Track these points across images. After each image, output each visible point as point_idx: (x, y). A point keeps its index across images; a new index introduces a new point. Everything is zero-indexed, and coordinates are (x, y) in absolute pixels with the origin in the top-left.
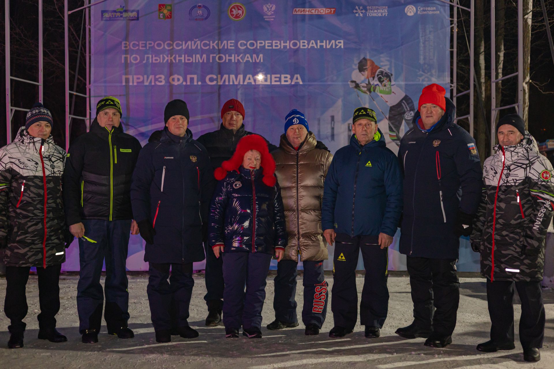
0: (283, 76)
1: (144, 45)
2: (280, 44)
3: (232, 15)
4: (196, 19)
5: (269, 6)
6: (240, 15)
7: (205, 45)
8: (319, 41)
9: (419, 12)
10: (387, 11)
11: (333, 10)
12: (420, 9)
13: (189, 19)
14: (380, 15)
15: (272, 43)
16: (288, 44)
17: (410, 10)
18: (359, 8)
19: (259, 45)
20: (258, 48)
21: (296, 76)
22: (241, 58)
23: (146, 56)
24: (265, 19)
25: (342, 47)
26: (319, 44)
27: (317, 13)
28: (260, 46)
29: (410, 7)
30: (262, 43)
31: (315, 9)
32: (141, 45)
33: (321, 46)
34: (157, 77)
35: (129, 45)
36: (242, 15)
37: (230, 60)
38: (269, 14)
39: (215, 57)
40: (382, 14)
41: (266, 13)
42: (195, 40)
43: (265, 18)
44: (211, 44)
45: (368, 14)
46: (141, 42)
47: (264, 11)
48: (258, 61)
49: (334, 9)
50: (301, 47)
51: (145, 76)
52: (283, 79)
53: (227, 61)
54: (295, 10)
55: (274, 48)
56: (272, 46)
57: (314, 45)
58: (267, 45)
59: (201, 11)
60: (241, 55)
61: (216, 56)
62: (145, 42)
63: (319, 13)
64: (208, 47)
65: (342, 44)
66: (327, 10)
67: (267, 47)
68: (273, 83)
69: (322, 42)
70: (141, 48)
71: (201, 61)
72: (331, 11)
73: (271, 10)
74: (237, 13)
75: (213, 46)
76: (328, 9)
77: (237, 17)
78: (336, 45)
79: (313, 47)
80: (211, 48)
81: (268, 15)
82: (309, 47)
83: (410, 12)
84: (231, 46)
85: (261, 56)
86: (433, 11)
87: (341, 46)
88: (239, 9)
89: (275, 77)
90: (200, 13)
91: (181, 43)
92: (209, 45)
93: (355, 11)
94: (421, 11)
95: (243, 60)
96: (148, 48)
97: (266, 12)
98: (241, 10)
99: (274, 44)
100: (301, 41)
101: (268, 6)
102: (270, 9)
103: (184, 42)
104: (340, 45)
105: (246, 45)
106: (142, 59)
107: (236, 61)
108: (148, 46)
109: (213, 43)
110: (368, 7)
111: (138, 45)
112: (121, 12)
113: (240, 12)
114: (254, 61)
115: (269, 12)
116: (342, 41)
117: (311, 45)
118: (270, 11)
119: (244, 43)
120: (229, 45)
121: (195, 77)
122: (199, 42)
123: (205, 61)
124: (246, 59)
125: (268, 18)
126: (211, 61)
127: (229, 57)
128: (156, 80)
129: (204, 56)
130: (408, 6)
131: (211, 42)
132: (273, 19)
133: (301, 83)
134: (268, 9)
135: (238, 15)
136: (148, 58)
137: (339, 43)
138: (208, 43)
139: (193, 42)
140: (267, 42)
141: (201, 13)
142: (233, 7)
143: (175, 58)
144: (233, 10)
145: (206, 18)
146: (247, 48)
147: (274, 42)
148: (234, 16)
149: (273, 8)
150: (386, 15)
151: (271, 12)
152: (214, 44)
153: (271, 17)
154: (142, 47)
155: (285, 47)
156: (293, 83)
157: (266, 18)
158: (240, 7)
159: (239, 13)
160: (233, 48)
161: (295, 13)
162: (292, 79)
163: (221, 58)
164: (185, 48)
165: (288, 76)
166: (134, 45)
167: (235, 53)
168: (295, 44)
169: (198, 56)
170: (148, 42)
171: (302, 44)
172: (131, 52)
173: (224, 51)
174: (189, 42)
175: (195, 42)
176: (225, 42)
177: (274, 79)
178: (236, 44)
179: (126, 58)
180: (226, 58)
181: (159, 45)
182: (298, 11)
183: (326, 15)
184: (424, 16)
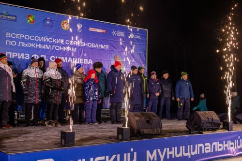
0: (85, 59)
2: (84, 44)
3: (63, 26)
4: (46, 26)
7: (51, 40)
8: (99, 45)
10: (124, 34)
11: (105, 31)
12: (135, 35)
13: (43, 25)
15: (80, 43)
18: (114, 31)
21: (90, 60)
23: (20, 42)
24: (78, 31)
28: (75, 44)
30: (76, 42)
31: (98, 29)
33: (100, 47)
34: (26, 54)
35: (11, 35)
36: (67, 27)
37: (62, 49)
38: (79, 28)
39: (55, 47)
40: (122, 36)
44: (53, 40)
46: (17, 34)
47: (77, 27)
48: (74, 51)
50: (92, 47)
51: (19, 54)
52: (85, 61)
53: (60, 50)
55: (81, 45)
58: (78, 43)
62: (19, 34)
63: (100, 32)
65: (108, 47)
67: (78, 45)
68: (81, 63)
71: (48, 48)
76: (103, 30)
78: (106, 47)
79: (97, 47)
80: (53, 42)
82: (95, 47)
83: (132, 37)
84: (62, 42)
85: (76, 49)
86: (139, 37)
91: (38, 37)
93: (113, 33)
94: (136, 37)
95: (68, 50)
98: (67, 25)
101: (79, 25)
103: (40, 37)
105: (69, 43)
106: (18, 44)
107: (65, 50)
108: (21, 37)
110: (118, 31)
111: (16, 36)
112: (7, 16)
114: (72, 51)
119: (68, 41)
121: (45, 56)
123: (50, 49)
126: (53, 49)
128: (25, 56)
129: (50, 46)
130: (131, 34)
132: (81, 31)
136: (21, 44)
141: (49, 23)
142: (64, 23)
143: (35, 45)
145: (51, 26)
150: (124, 36)
152: (55, 40)
154: (18, 37)
155: (86, 45)
156: (88, 63)
162: (88, 61)
163: (57, 48)
164: (40, 40)
165: (87, 60)
166: (13, 36)
167: (64, 46)
168: (90, 45)
169: (47, 45)
170: (21, 35)
171: (93, 45)
172: (11, 39)
173: (59, 44)
174: (43, 38)
175: (46, 38)
176: (60, 40)
177: (81, 61)
178: (64, 41)
179: (8, 42)
180: (60, 48)
181: (27, 37)
182: (91, 29)
183: (102, 33)
184: (136, 39)
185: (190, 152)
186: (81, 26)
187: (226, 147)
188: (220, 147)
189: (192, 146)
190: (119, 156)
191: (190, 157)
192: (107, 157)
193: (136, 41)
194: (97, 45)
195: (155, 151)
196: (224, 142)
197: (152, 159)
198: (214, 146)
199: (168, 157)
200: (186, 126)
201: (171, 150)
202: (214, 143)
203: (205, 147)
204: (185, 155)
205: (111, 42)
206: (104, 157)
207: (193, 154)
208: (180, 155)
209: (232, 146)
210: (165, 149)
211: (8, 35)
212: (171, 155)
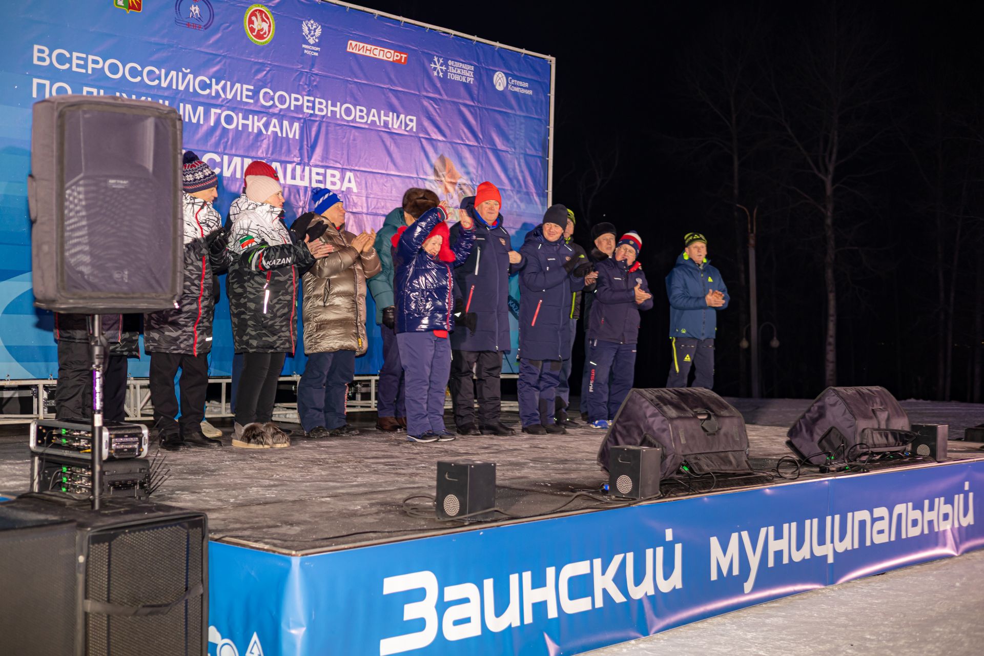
0: (329, 172)
1: (82, 62)
2: (327, 107)
3: (252, 30)
4: (188, 25)
5: (312, 26)
6: (265, 33)
7: (204, 86)
8: (382, 112)
9: (509, 87)
10: (473, 74)
11: (404, 56)
12: (511, 80)
13: (175, 21)
14: (464, 81)
15: (314, 102)
16: (337, 109)
17: (500, 81)
18: (439, 61)
19: (293, 103)
20: (292, 108)
21: (349, 174)
22: (263, 125)
23: (86, 89)
24: (305, 51)
25: (414, 130)
26: (383, 118)
27: (381, 57)
28: (295, 105)
29: (500, 76)
30: (297, 100)
31: (379, 48)
32: (75, 61)
33: (386, 123)
35: (50, 55)
36: (267, 33)
37: (245, 126)
38: (311, 41)
39: (220, 115)
40: (466, 79)
41: (307, 38)
42: (184, 69)
43: (304, 49)
44: (214, 87)
45: (449, 74)
46: (75, 54)
47: (304, 34)
48: (291, 136)
49: (406, 56)
50: (358, 120)
52: (329, 179)
53: (240, 128)
54: (351, 44)
55: (317, 112)
56: (313, 109)
57: (376, 119)
58: (306, 104)
59: (197, 8)
60: (265, 119)
61: (222, 112)
62: (84, 56)
63: (385, 58)
64: (208, 91)
65: (413, 125)
66: (396, 54)
67: (305, 110)
69: (386, 115)
70: (75, 69)
71: (194, 121)
72: (401, 57)
73: (314, 35)
74: (260, 28)
75: (217, 92)
76: (398, 54)
77: (260, 36)
78: (406, 125)
79: (373, 122)
80: (213, 94)
81: (309, 44)
82: (369, 122)
83: (500, 85)
84: (247, 97)
85: (296, 125)
86: (525, 88)
87: (412, 128)
88: (263, 20)
89: (318, 174)
90: (195, 10)
91: (157, 72)
92: (209, 86)
93: (433, 65)
94: (513, 85)
95: (267, 131)
96: (90, 72)
97: (307, 36)
98: (267, 23)
99: (317, 106)
100: (358, 108)
101: (310, 26)
102: (312, 33)
103: (163, 71)
104: (411, 124)
105: (273, 99)
106: (77, 93)
107: (256, 131)
108: (91, 66)
109: (217, 84)
110: (450, 61)
111: (70, 60)
113: (265, 26)
114: (284, 135)
115: (312, 38)
116: (414, 118)
117: (371, 118)
118: (312, 36)
119: (269, 93)
120: (245, 93)
122: (191, 76)
123: (202, 122)
124: (271, 129)
125: (309, 50)
126: (212, 124)
127: (243, 119)
129: (201, 109)
130: (497, 73)
131: (214, 80)
132: (316, 54)
133: (355, 190)
134: (309, 30)
135: (262, 33)
137: (411, 120)
138: (208, 82)
139: (180, 74)
140: (306, 98)
141: (197, 12)
142: (253, 14)
144: (254, 18)
145: (206, 27)
146: (274, 106)
147: (317, 100)
148: (254, 34)
149: (317, 30)
150: (472, 83)
151: (314, 37)
152: (219, 87)
153: (313, 48)
154: (78, 66)
156: (344, 189)
157: (307, 49)
158: (266, 15)
159: (262, 30)
160: (251, 101)
161: (351, 50)
162: (342, 179)
163: (229, 120)
164: (164, 84)
165: (337, 174)
166: (61, 59)
167: (255, 113)
168: (348, 112)
169: (189, 107)
170: (91, 57)
171: (359, 114)
172: (52, 74)
173: (234, 105)
174: (173, 73)
175: (185, 76)
176: (238, 85)
177: (315, 177)
178: (256, 93)
179: (41, 87)
180: (239, 121)
181: (114, 69)
182: (355, 47)
183: (394, 63)
184: (515, 93)
185: (832, 542)
186: (318, 32)
187: (931, 523)
188: (915, 523)
189: (837, 517)
190: (630, 556)
191: (830, 560)
192: (598, 562)
193: (513, 102)
194: (373, 116)
195: (735, 537)
196: (927, 502)
197: (725, 572)
198: (900, 516)
199: (771, 564)
200: (789, 444)
201: (778, 536)
202: (900, 508)
203: (874, 520)
204: (819, 551)
205: (426, 103)
206: (588, 562)
207: (841, 547)
208: (805, 553)
209: (946, 517)
210: (763, 531)
211: (41, 55)
212: (779, 554)
